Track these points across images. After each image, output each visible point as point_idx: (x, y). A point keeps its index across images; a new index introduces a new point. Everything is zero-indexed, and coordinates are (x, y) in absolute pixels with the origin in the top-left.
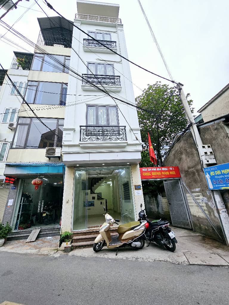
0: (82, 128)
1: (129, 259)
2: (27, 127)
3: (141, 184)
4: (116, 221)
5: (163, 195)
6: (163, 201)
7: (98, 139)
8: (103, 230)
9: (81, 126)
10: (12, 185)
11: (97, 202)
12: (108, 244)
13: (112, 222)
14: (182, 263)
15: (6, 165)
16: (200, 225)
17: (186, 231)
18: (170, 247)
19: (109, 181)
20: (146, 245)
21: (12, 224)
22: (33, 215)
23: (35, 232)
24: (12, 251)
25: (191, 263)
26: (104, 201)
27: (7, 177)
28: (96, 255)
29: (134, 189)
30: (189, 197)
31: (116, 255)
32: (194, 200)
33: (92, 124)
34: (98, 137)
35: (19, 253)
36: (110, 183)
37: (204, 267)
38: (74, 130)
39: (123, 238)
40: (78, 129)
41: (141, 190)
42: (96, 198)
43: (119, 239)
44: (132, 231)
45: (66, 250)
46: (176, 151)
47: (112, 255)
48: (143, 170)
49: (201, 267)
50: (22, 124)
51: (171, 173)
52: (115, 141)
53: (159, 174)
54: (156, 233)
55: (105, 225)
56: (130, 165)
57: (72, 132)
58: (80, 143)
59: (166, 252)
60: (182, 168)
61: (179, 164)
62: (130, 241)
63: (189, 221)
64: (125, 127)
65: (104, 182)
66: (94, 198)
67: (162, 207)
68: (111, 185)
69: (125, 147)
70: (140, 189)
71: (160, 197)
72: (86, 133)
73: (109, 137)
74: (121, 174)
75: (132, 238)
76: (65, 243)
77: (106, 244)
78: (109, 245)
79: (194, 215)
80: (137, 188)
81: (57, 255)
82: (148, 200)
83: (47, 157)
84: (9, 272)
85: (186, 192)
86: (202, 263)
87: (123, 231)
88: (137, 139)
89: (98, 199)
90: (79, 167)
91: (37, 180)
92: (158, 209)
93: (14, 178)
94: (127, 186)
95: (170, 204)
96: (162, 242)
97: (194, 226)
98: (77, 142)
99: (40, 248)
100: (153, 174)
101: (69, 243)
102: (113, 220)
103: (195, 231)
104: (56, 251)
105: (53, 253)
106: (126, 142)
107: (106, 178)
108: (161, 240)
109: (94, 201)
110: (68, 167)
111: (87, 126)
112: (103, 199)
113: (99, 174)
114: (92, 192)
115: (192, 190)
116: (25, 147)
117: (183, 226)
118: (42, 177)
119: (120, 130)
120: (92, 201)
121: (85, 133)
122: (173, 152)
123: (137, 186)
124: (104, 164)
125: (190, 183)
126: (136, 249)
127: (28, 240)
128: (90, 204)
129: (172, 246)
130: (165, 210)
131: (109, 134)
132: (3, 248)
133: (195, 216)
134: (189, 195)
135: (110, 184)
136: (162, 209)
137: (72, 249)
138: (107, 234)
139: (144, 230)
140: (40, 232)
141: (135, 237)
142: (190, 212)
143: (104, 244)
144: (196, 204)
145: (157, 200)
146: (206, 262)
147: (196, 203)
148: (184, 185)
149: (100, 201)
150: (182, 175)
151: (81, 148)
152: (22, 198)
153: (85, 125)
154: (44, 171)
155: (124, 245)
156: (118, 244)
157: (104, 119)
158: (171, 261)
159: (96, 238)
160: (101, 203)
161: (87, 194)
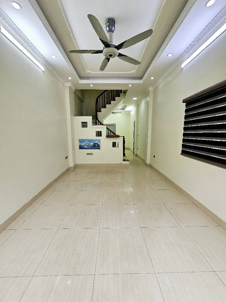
11: (105, 142)
26: (119, 141)
42: (104, 133)
66: (99, 134)
89: (108, 136)
109: (99, 140)
112: (118, 136)
114: (97, 121)
120: (97, 140)
128: (92, 144)
149: (112, 141)
160: (114, 145)
161: (84, 125)
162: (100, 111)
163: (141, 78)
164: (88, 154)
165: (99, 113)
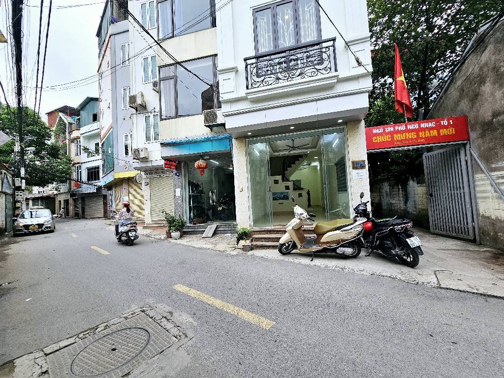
0: (249, 62)
1: (330, 268)
2: (172, 81)
3: (365, 158)
4: (311, 216)
5: (419, 180)
6: (417, 190)
7: (278, 79)
8: (290, 228)
9: (245, 60)
10: (175, 171)
11: (292, 194)
12: (299, 247)
13: (304, 217)
14: (423, 283)
15: (161, 144)
16: (496, 233)
17: (459, 242)
18: (409, 260)
19: (315, 161)
20: (363, 253)
21: (186, 218)
22: (208, 209)
23: (211, 228)
24: (188, 244)
25: (442, 286)
27: (165, 160)
28: (282, 257)
29: (351, 167)
30: (483, 180)
31: (311, 261)
32: (492, 185)
33: (267, 50)
34: (279, 74)
35: (195, 247)
36: (317, 164)
37: (470, 296)
38: (235, 70)
39: (321, 241)
40: (241, 66)
41: (364, 170)
42: (291, 187)
43: (317, 242)
44: (338, 232)
45: (245, 248)
46: (468, 78)
47: (306, 261)
48: (375, 131)
49: (462, 294)
50: (164, 79)
51: (443, 132)
52: (310, 77)
53: (412, 135)
54: (383, 238)
55: (295, 222)
56: (345, 123)
57: (232, 75)
58: (248, 93)
59: (398, 266)
60: (476, 118)
61: (472, 108)
62: (334, 246)
63: (470, 225)
64: (334, 40)
65: (305, 163)
66: (287, 188)
67: (415, 201)
68: (319, 168)
69: (334, 86)
70: (363, 167)
71: (412, 184)
72: (257, 72)
73: (299, 71)
74: (333, 146)
75: (338, 242)
76: (244, 241)
77: (297, 246)
78: (301, 248)
79: (487, 214)
80: (357, 165)
81: (235, 253)
82: (388, 190)
83: (207, 126)
84: (183, 262)
85: (477, 169)
86: (468, 289)
87: (322, 231)
88: (359, 64)
89: (294, 189)
90: (252, 136)
91: (201, 163)
92: (406, 205)
93: (175, 162)
94: (341, 165)
95: (431, 195)
96: (392, 251)
97: (479, 235)
98: (242, 92)
99: (216, 244)
100: (397, 137)
101: (248, 242)
102: (305, 215)
103: (481, 244)
104: (233, 249)
105: (230, 250)
106: (336, 74)
107: (307, 155)
108: (390, 248)
110: (236, 139)
111: (257, 57)
112: (303, 189)
113: (292, 147)
114: (285, 179)
115: (494, 166)
116: (177, 116)
117: (454, 234)
118: (206, 157)
119: (324, 50)
120: (286, 193)
121: (255, 71)
122: (459, 83)
123: (357, 162)
124: (292, 128)
125: (490, 149)
126: (344, 257)
127: (204, 235)
128: (283, 196)
129: (412, 259)
130: (420, 207)
131: (300, 66)
132: (180, 240)
133: (488, 218)
134: (483, 175)
135: (316, 167)
136: (415, 204)
137: (252, 248)
138: (297, 234)
139: (361, 232)
140: (216, 228)
141: (343, 240)
142: (477, 210)
143: (294, 246)
144: (495, 194)
145: (405, 189)
146: (477, 290)
147: (496, 191)
148: (475, 156)
149: (298, 192)
150: (473, 135)
151: (251, 102)
152: (189, 187)
153: (253, 54)
154: (208, 148)
155: (325, 250)
156: (315, 248)
157: (290, 33)
158: (403, 278)
159: (280, 238)
160: (300, 195)
161: (276, 182)
162: (287, 170)
163: (315, 147)
164: (279, 204)
165: (286, 172)
